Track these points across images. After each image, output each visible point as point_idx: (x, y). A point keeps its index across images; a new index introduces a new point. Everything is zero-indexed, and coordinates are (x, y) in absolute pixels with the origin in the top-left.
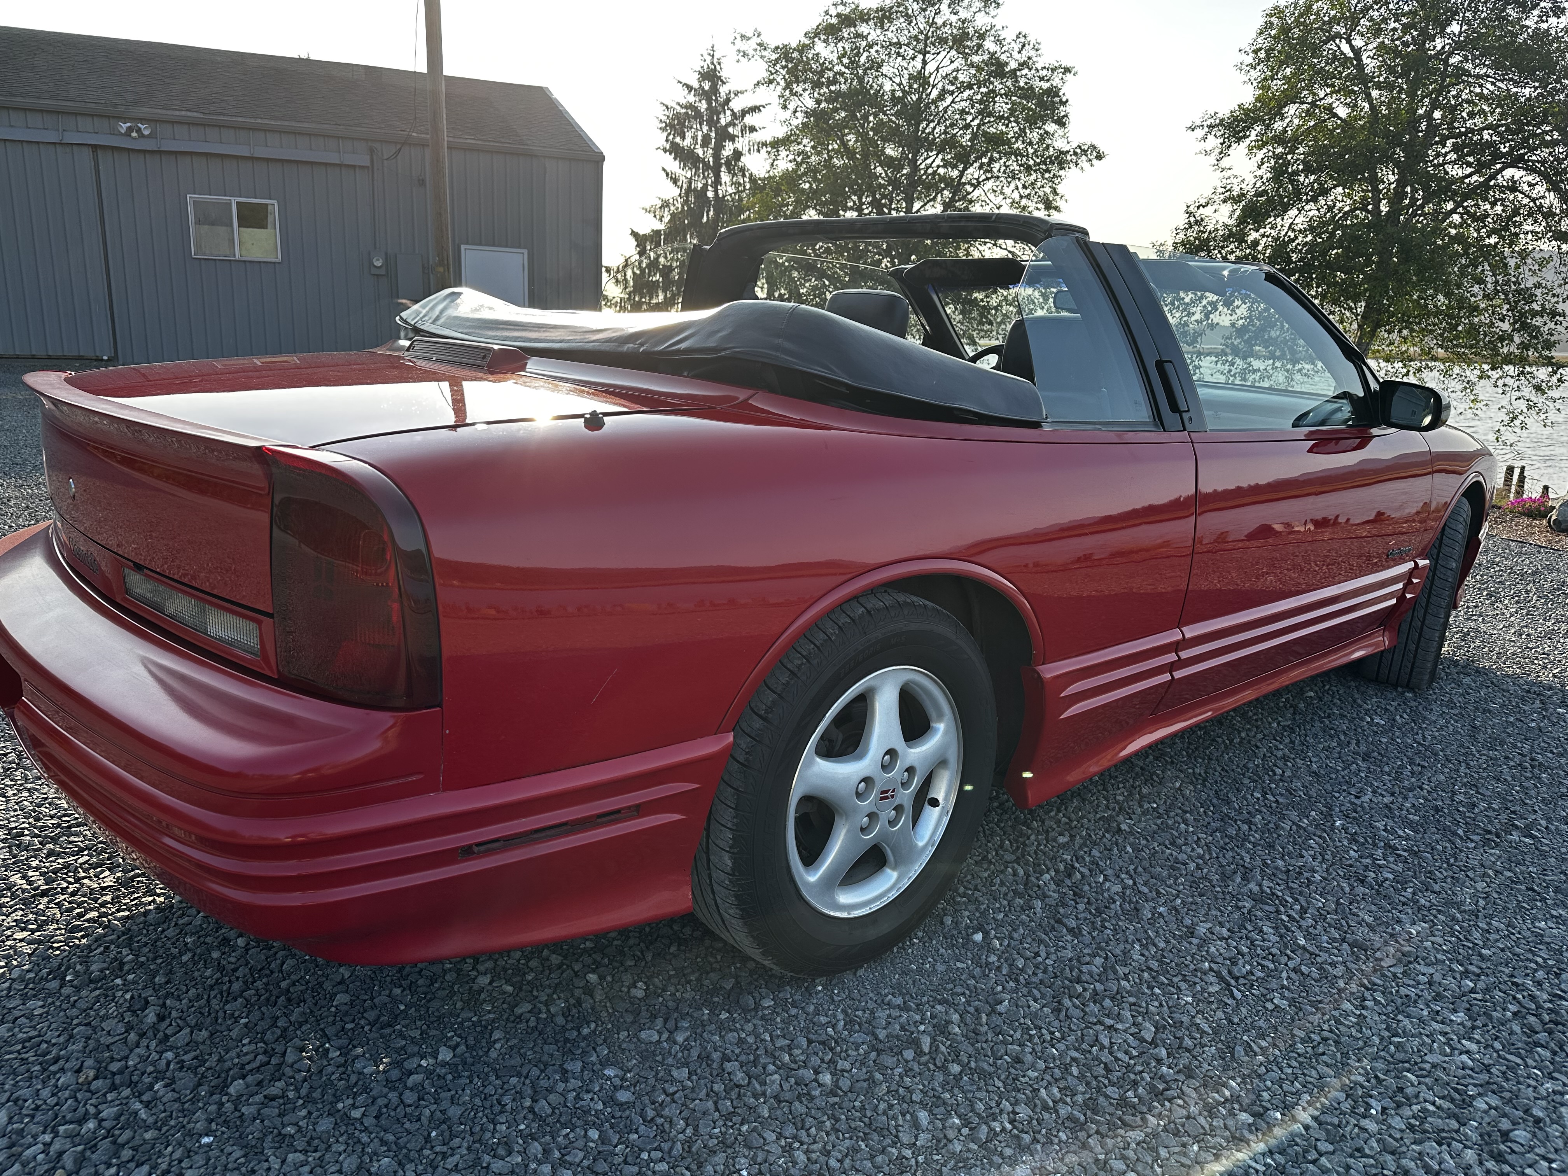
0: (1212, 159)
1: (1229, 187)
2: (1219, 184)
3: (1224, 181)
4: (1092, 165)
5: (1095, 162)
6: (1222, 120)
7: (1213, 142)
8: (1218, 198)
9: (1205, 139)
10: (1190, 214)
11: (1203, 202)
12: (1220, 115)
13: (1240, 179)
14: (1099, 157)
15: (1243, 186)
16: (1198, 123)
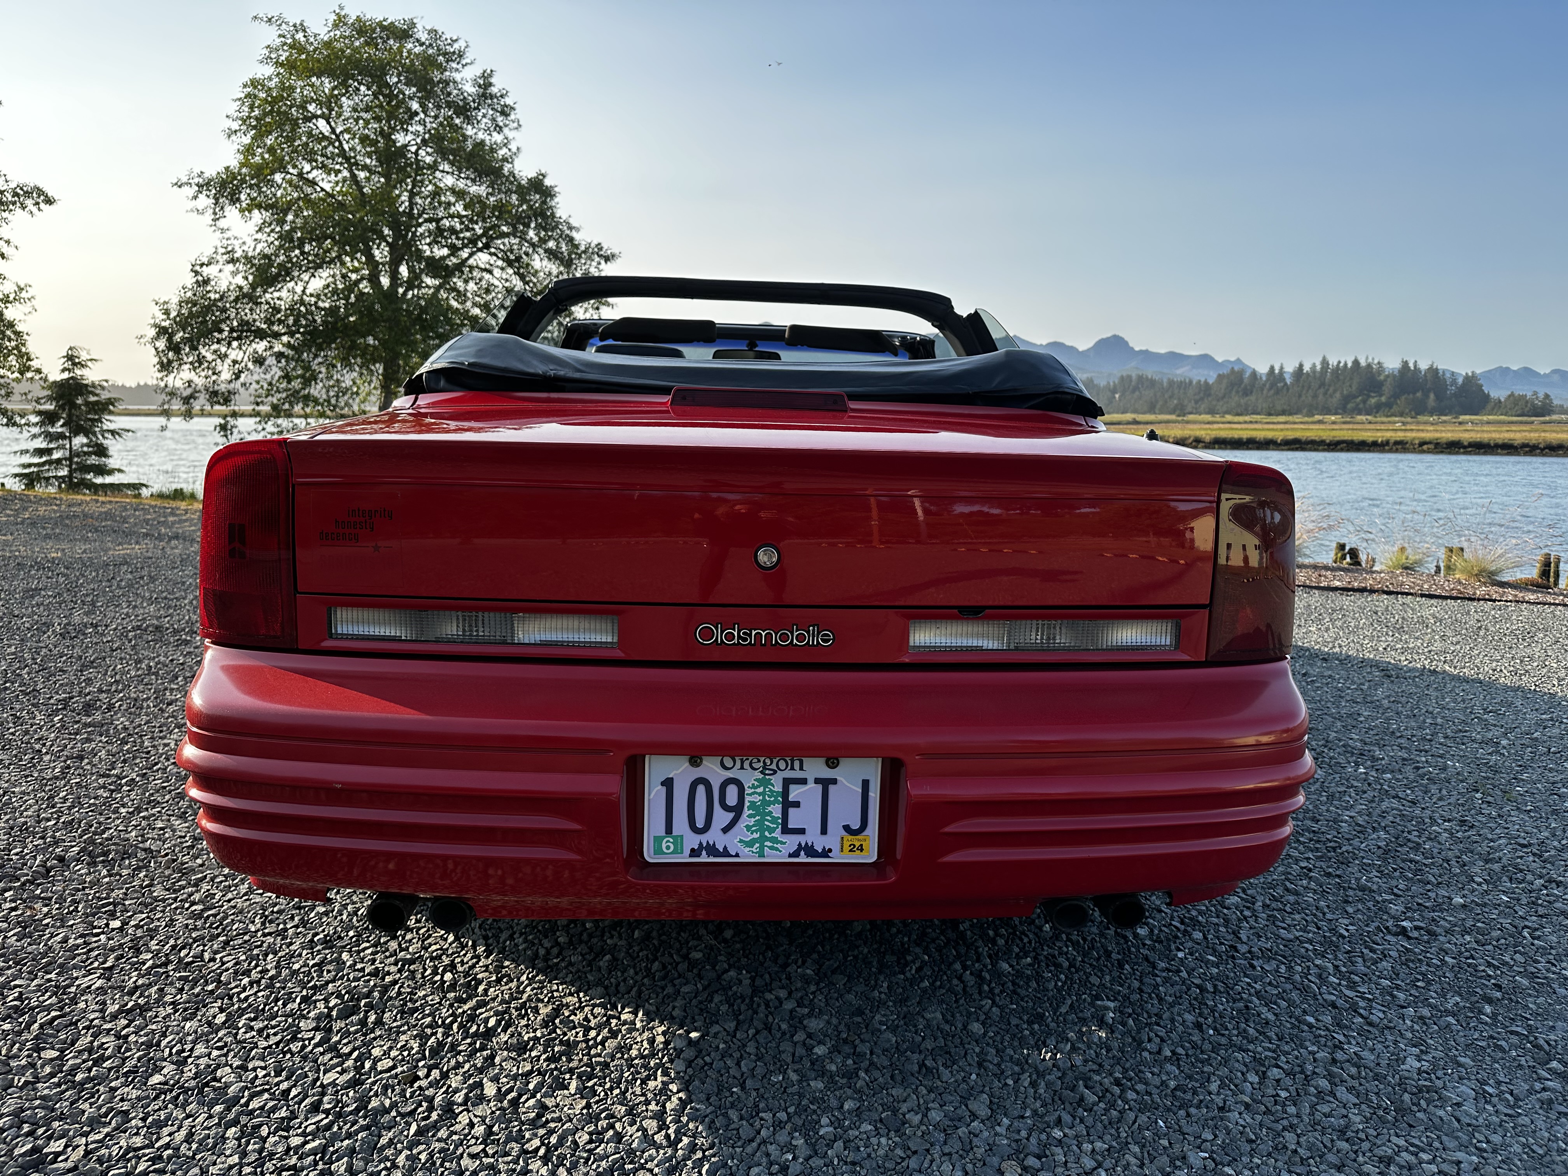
0: (208, 217)
1: (230, 248)
2: (219, 245)
3: (224, 241)
4: (39, 209)
5: (42, 205)
6: (210, 180)
7: (205, 201)
8: (222, 259)
9: (195, 197)
10: (197, 273)
11: (205, 260)
12: (207, 175)
13: (241, 241)
14: (49, 201)
15: (245, 248)
16: (184, 179)
